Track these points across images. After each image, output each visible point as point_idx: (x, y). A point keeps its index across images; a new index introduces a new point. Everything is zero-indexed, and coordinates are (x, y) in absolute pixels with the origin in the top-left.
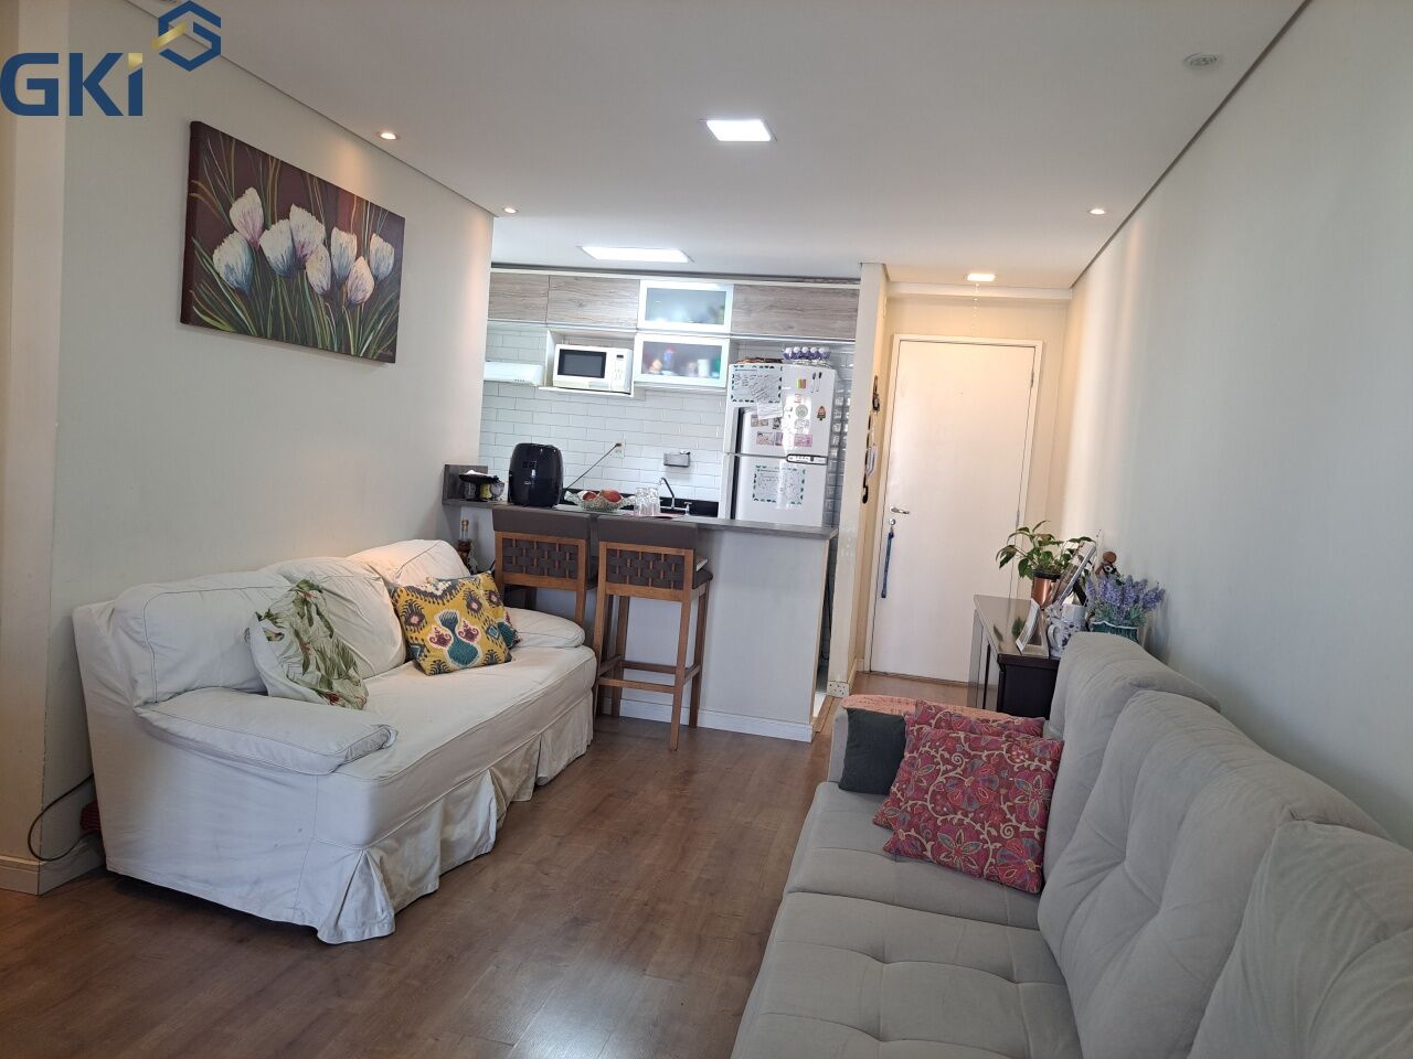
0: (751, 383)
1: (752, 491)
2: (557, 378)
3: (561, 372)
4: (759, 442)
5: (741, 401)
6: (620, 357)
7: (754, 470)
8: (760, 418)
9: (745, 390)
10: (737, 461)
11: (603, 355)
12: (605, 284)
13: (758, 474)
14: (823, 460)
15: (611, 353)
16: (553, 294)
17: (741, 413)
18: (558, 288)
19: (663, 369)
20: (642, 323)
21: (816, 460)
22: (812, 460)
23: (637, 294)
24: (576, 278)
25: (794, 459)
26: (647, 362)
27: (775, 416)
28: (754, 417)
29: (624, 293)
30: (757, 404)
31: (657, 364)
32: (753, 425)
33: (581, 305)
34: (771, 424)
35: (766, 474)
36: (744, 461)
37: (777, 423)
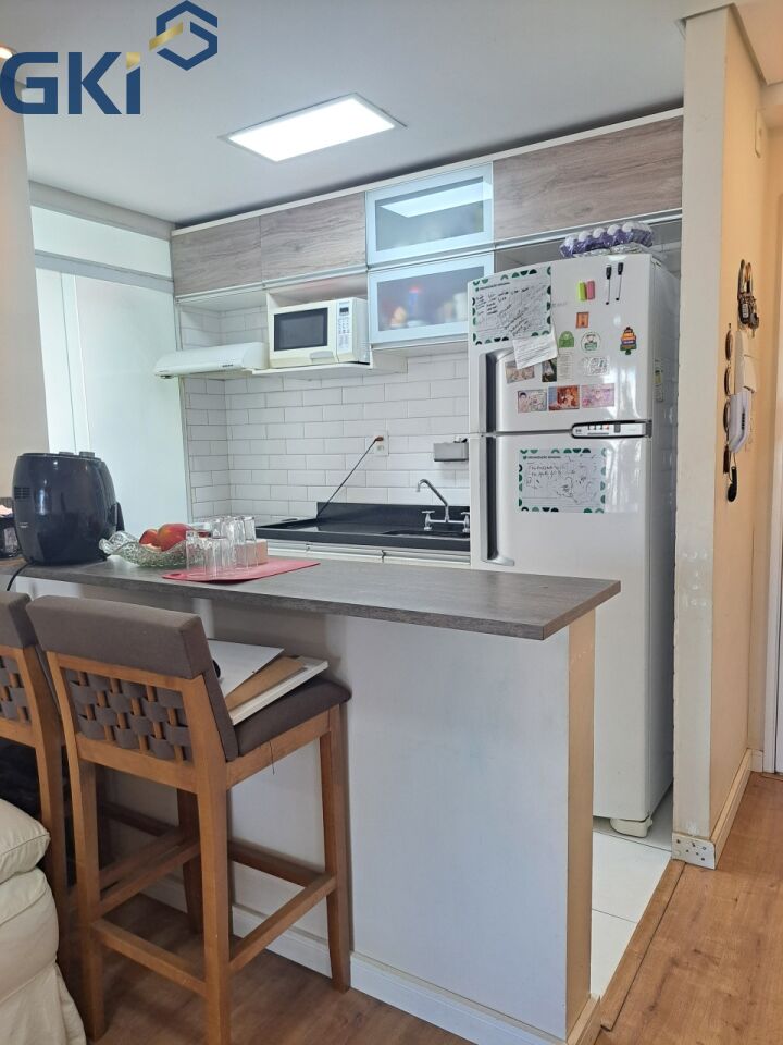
0: (501, 306)
1: (518, 495)
2: (276, 356)
3: (277, 348)
4: (522, 409)
5: (488, 341)
6: (344, 310)
7: (518, 459)
8: (519, 366)
9: (493, 321)
10: (491, 445)
11: (324, 311)
12: (322, 211)
13: (525, 464)
14: (638, 429)
15: (333, 306)
16: (265, 242)
17: (491, 361)
18: (271, 232)
19: (410, 318)
20: (376, 257)
21: (626, 429)
22: (617, 430)
23: (363, 213)
24: (289, 211)
25: (585, 431)
26: (386, 310)
27: (544, 358)
28: (511, 365)
29: (346, 217)
30: (514, 342)
31: (400, 313)
32: (511, 379)
33: (298, 249)
34: (539, 373)
35: (538, 462)
36: (501, 442)
37: (550, 371)
